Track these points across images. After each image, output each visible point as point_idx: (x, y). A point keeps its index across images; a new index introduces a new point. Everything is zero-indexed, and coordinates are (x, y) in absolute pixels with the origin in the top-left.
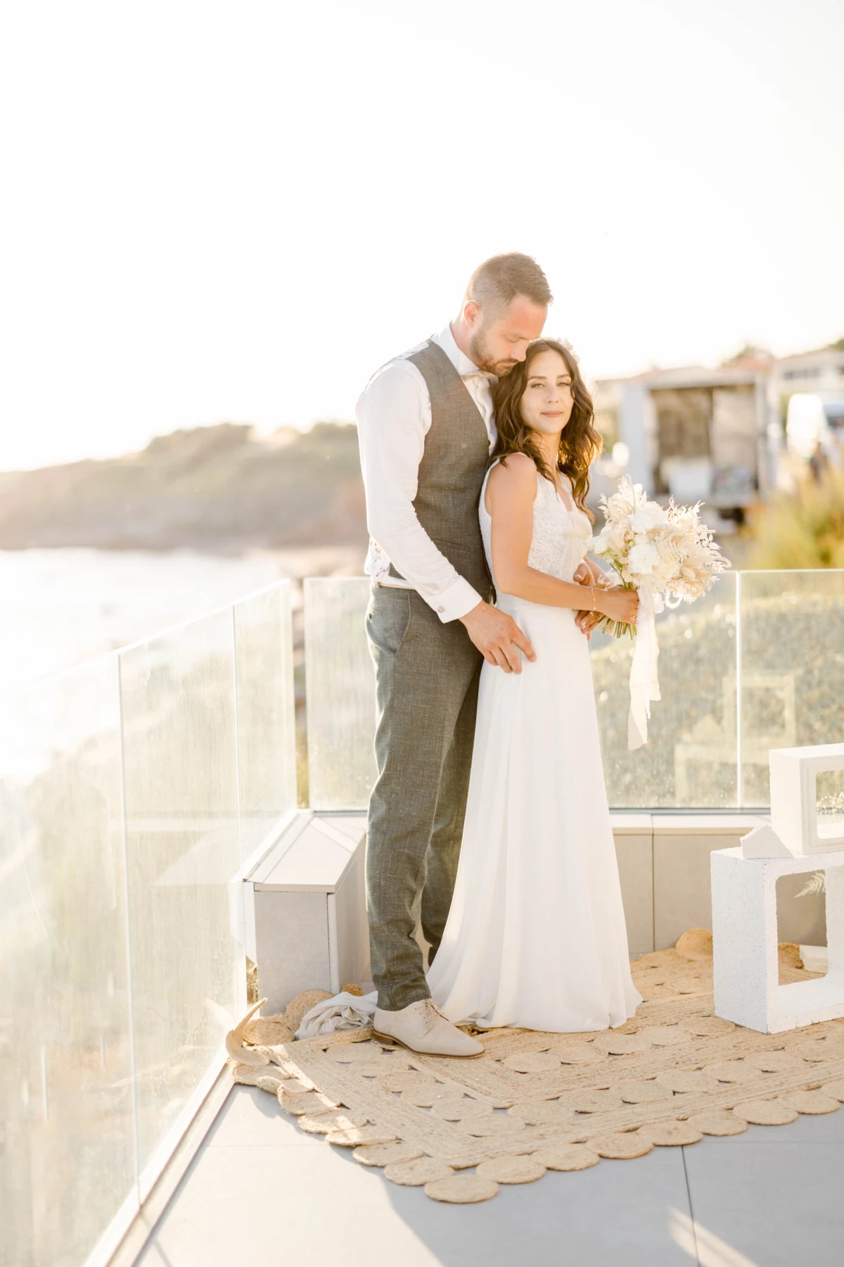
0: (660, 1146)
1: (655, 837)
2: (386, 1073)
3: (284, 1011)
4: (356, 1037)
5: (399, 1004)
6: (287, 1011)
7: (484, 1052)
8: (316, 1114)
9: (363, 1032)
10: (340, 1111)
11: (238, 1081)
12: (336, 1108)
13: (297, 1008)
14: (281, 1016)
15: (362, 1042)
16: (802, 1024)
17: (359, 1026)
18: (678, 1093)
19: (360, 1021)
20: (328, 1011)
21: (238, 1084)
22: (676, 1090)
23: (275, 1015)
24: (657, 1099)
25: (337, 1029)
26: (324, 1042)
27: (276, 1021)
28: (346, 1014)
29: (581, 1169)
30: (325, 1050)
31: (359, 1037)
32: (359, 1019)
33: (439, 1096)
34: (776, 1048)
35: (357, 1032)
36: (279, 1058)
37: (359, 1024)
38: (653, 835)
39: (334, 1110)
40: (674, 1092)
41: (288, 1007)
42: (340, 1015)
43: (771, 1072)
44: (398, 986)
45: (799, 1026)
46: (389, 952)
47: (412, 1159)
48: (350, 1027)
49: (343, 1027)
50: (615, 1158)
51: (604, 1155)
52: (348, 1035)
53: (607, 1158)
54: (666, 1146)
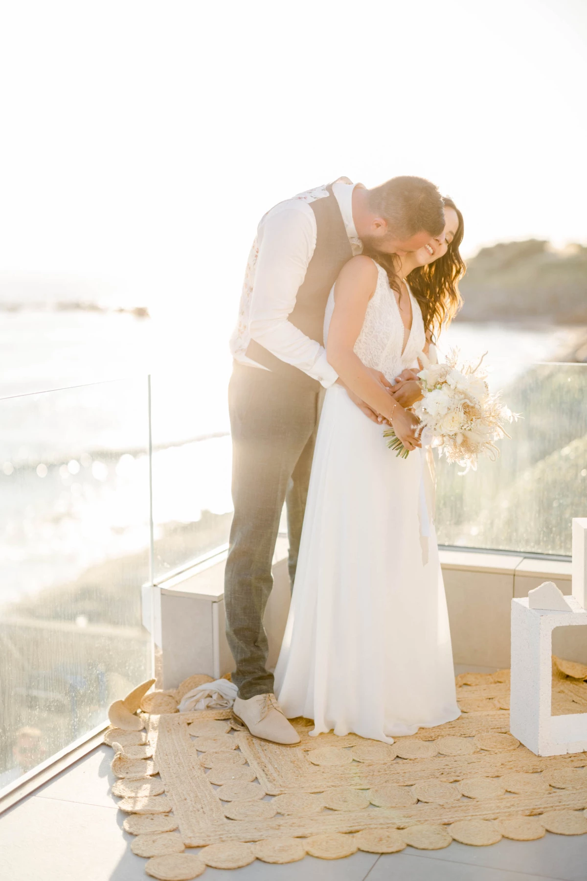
0: (363, 851)
1: (515, 577)
2: (214, 751)
3: (177, 687)
4: (219, 715)
5: (248, 695)
6: (179, 688)
7: (300, 742)
8: (131, 779)
9: (225, 712)
10: (151, 779)
11: (106, 742)
12: (149, 777)
13: (187, 686)
14: (175, 691)
15: (221, 720)
16: (572, 751)
17: (227, 707)
18: (421, 801)
19: (226, 703)
20: (202, 693)
21: (103, 744)
22: (420, 799)
23: (171, 690)
24: (397, 806)
25: (208, 707)
26: (190, 717)
27: (171, 695)
28: (215, 697)
29: (282, 864)
30: (189, 724)
31: (222, 715)
32: (225, 702)
33: (233, 778)
34: (535, 770)
35: (221, 711)
36: (150, 725)
37: (226, 705)
38: (514, 575)
39: (149, 779)
40: (419, 801)
41: (180, 685)
42: (211, 697)
43: (514, 793)
44: (246, 681)
45: (570, 752)
46: (239, 655)
47: (163, 832)
48: (219, 706)
49: (214, 706)
50: (317, 857)
51: (310, 853)
52: (213, 714)
53: (312, 856)
54: (368, 852)
